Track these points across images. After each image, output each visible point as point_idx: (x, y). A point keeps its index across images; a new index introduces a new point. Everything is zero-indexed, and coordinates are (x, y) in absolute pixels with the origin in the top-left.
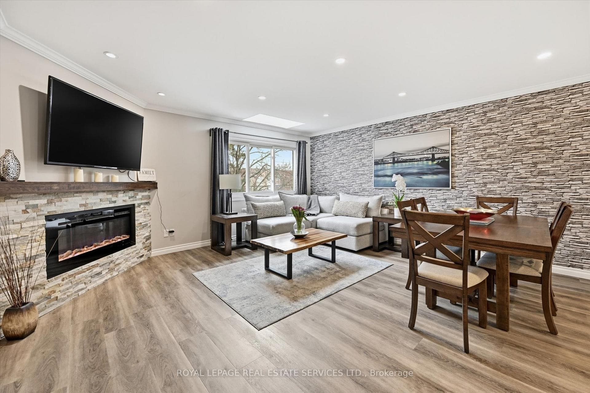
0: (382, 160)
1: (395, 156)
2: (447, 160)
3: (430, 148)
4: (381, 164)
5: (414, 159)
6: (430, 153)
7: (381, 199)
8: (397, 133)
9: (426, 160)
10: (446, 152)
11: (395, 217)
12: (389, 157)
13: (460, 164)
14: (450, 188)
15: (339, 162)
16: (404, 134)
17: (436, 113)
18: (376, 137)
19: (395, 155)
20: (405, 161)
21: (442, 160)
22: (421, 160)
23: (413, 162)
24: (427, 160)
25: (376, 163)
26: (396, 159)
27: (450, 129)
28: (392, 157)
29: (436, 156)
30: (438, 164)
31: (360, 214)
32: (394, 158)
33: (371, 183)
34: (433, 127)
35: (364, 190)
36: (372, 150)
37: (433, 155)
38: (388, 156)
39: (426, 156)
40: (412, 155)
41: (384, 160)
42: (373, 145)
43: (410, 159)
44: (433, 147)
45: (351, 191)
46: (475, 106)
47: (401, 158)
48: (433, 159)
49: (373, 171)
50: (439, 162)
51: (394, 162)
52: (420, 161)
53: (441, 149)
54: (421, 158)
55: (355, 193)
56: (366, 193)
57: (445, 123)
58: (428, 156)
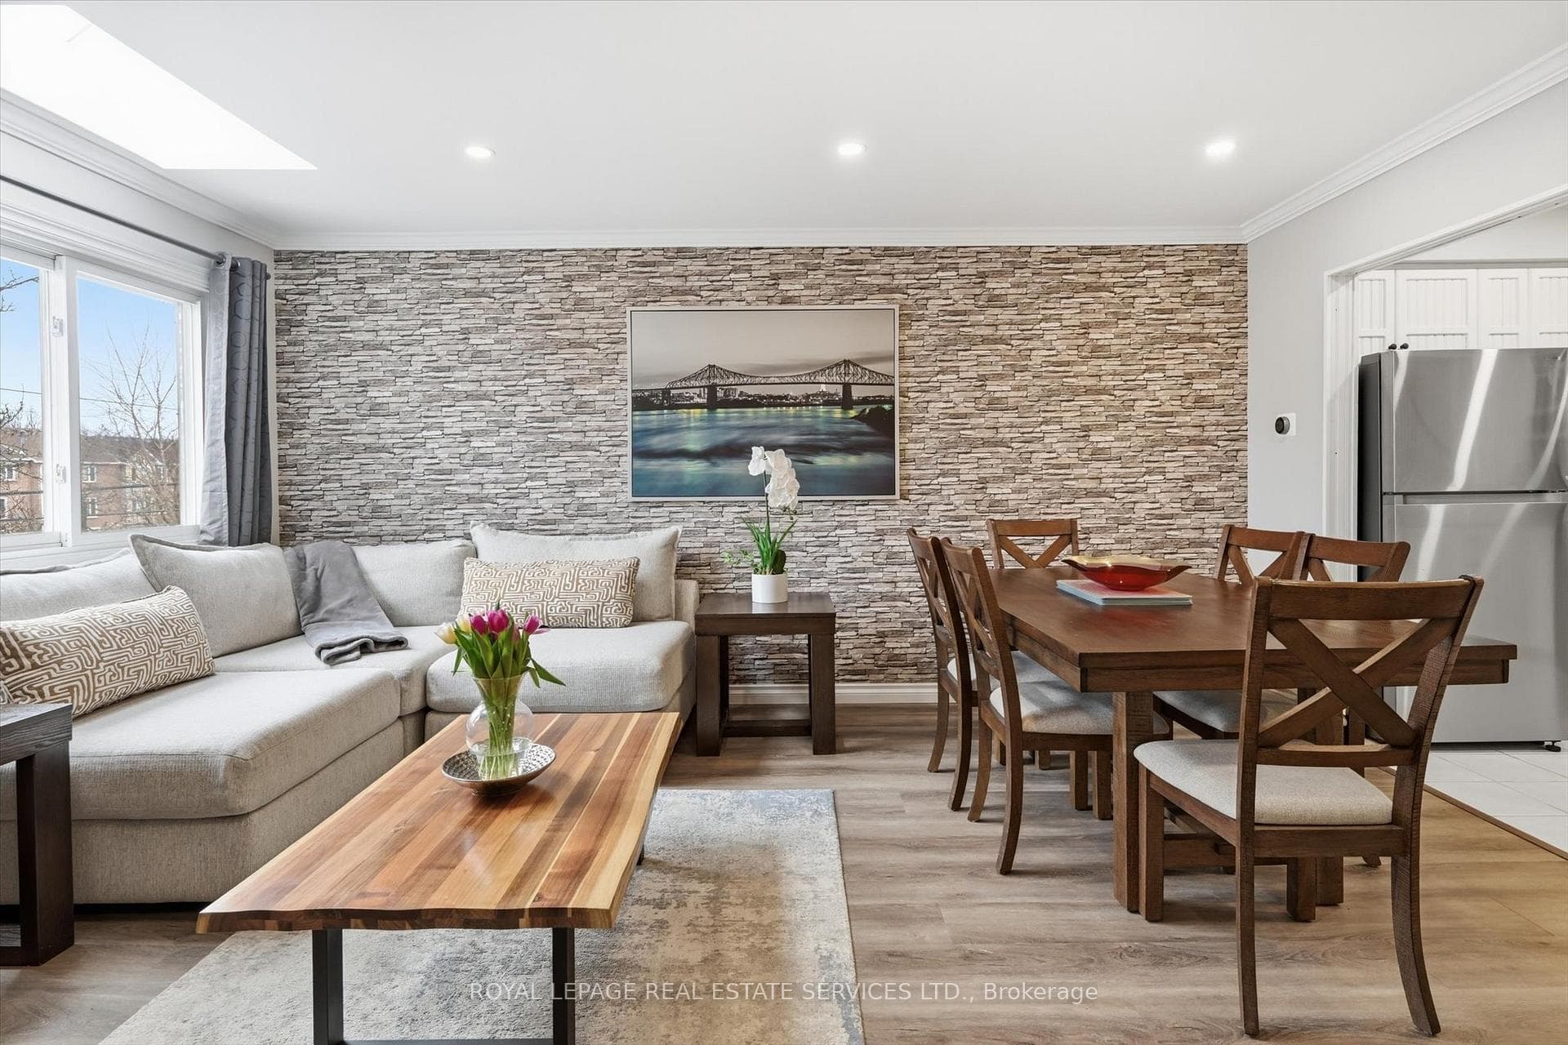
0: (666, 391)
1: (717, 381)
2: (887, 407)
3: (838, 365)
4: (661, 407)
5: (786, 397)
6: (836, 379)
7: (671, 543)
8: (721, 295)
9: (826, 403)
10: (884, 381)
11: (757, 609)
12: (693, 383)
13: (922, 421)
14: (897, 496)
15: (459, 387)
16: (749, 304)
17: (852, 250)
18: (637, 297)
19: (715, 377)
20: (755, 402)
21: (874, 406)
22: (807, 401)
23: (781, 405)
24: (829, 402)
25: (642, 403)
26: (720, 394)
27: (897, 308)
28: (704, 383)
29: (857, 393)
30: (859, 418)
31: (611, 613)
32: (712, 389)
33: (617, 482)
34: (841, 295)
35: (583, 509)
36: (619, 348)
37: (847, 387)
38: (689, 378)
39: (823, 388)
40: (777, 381)
41: (673, 392)
42: (627, 330)
43: (771, 397)
44: (847, 363)
45: (522, 518)
46: (960, 250)
47: (740, 389)
48: (846, 402)
49: (629, 433)
50: (864, 410)
51: (713, 404)
52: (807, 405)
53: (870, 371)
54: (808, 396)
55: (544, 526)
56: (595, 524)
57: (881, 289)
58: (832, 389)
